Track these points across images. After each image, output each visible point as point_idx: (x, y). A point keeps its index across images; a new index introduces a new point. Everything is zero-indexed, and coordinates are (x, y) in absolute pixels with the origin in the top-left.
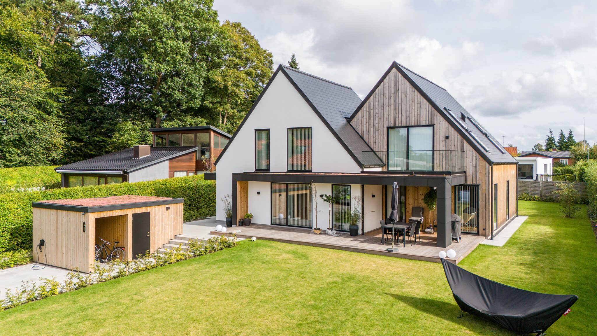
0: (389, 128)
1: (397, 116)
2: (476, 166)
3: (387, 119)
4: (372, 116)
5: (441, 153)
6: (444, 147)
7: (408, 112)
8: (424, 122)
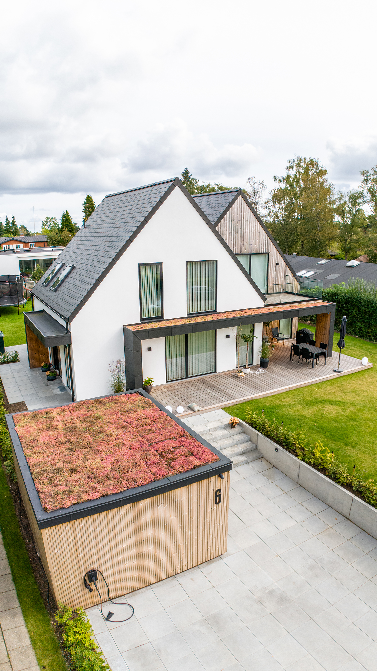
5: (273, 277)
6: (275, 272)
7: (251, 240)
8: (262, 250)
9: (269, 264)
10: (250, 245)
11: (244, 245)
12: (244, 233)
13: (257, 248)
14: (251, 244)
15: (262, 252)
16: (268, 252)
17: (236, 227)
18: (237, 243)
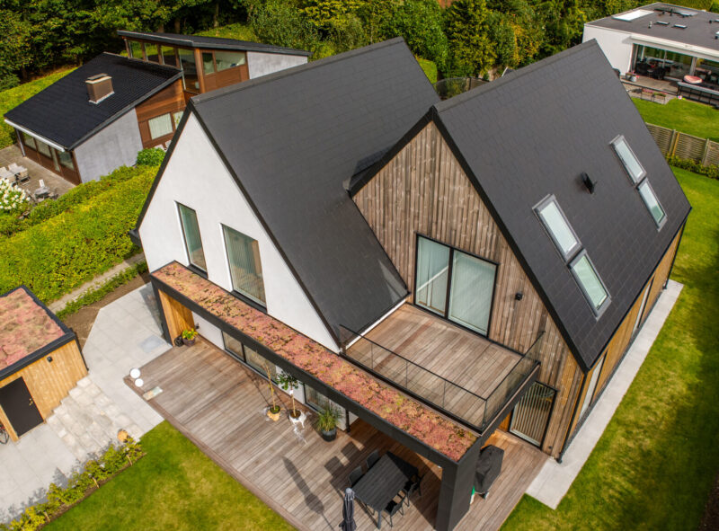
0: (418, 235)
1: (435, 220)
2: (559, 363)
3: (417, 216)
4: (390, 200)
5: (506, 315)
6: (512, 309)
7: (455, 221)
8: (482, 250)
9: (499, 286)
10: (451, 229)
11: (437, 223)
12: (438, 201)
13: (468, 240)
14: (454, 227)
15: (482, 255)
16: (496, 261)
17: (422, 183)
18: (423, 214)
